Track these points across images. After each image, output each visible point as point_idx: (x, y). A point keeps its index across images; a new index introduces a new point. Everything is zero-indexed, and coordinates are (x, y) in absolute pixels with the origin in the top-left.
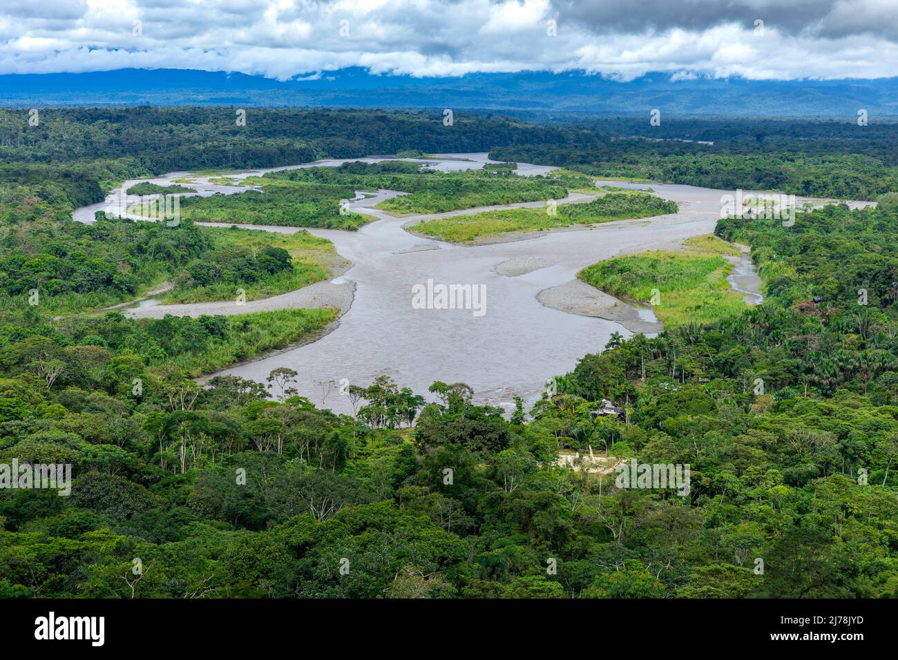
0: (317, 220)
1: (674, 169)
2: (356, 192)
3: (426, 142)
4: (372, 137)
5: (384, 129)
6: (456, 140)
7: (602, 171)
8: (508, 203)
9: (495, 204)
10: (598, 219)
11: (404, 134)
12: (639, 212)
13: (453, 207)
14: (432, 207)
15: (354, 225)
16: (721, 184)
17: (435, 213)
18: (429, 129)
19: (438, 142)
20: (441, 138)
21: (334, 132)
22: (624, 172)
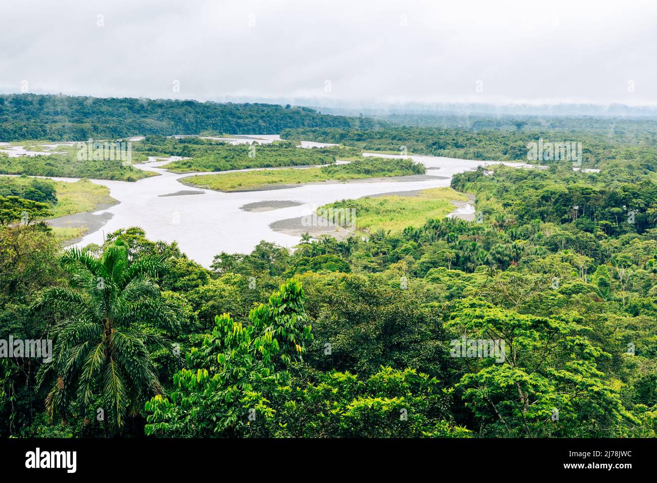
0: (101, 172)
1: (434, 144)
2: (149, 157)
3: (227, 124)
4: (180, 119)
5: (190, 113)
6: (253, 123)
7: (373, 146)
8: (280, 165)
9: (268, 166)
10: (352, 176)
11: (208, 117)
12: (391, 172)
13: (230, 167)
14: (210, 166)
15: (134, 176)
16: (472, 155)
17: (213, 171)
18: (231, 114)
19: (239, 125)
20: (241, 121)
21: (146, 115)
22: (392, 147)
